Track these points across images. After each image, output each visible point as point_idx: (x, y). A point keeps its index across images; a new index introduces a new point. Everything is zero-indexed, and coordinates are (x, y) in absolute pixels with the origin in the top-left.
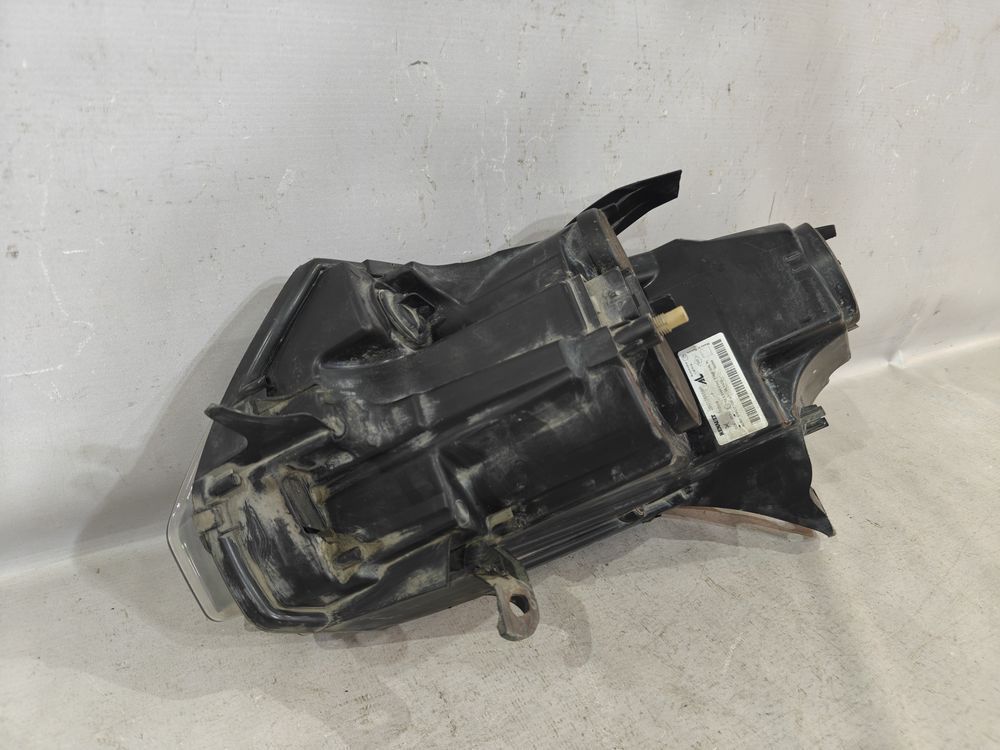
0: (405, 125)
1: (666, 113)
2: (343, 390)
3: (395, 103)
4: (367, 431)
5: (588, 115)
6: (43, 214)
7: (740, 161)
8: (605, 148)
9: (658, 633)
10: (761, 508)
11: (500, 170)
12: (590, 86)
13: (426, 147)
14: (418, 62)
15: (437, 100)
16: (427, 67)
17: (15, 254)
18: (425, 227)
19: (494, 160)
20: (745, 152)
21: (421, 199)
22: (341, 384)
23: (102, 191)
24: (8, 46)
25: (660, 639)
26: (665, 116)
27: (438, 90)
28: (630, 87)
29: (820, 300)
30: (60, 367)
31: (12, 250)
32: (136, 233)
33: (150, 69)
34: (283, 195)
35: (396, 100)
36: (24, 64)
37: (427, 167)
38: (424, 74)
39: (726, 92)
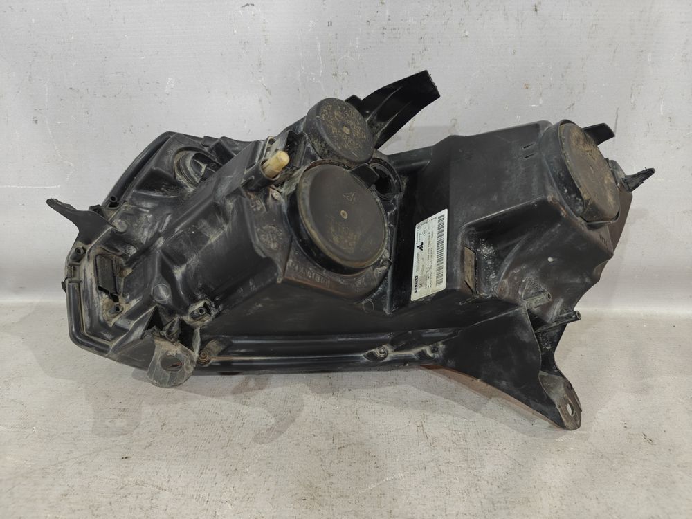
0: (242, 48)
1: (467, 33)
2: (142, 208)
3: (234, 34)
4: (142, 234)
5: (389, 38)
6: (47, 100)
7: (563, 76)
8: (409, 64)
9: (338, 446)
10: (497, 382)
11: (319, 82)
12: (387, 14)
13: (260, 64)
14: (248, 5)
15: (263, 31)
16: (254, 8)
17: (36, 122)
18: (264, 120)
19: (312, 73)
20: (567, 68)
21: (260, 101)
22: (143, 204)
23: (71, 88)
24: (26, 11)
25: (336, 451)
26: (467, 36)
27: (264, 23)
28: (427, 13)
29: (533, 184)
30: (59, 186)
31: (35, 119)
32: (90, 113)
33: (88, 19)
34: (168, 94)
35: (235, 31)
36: (33, 20)
37: (263, 79)
38: (253, 13)
39: (534, 12)
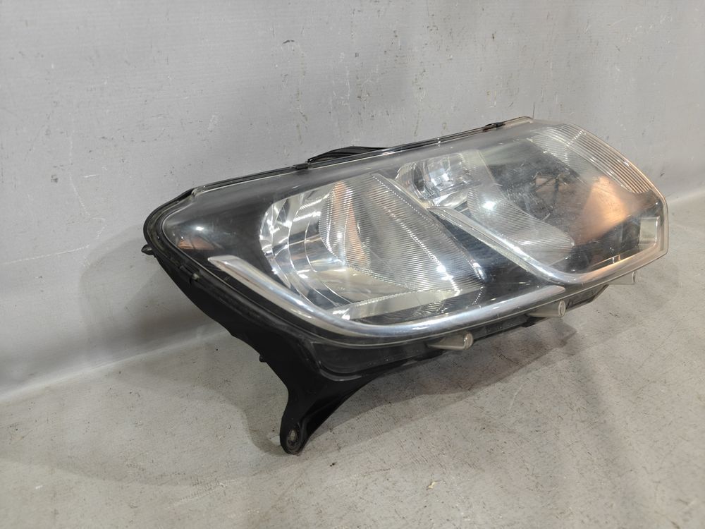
0: (283, 81)
3: (276, 68)
5: (400, 63)
6: (71, 155)
7: (507, 84)
8: (413, 83)
9: (468, 388)
11: (347, 104)
12: (399, 44)
13: (298, 94)
14: (288, 41)
15: (302, 64)
16: (294, 44)
17: (56, 180)
21: (298, 126)
23: (103, 138)
24: (42, 56)
25: (469, 392)
26: (451, 59)
27: (303, 57)
28: (426, 42)
30: (87, 247)
31: (54, 178)
32: (125, 161)
33: (126, 62)
34: (211, 131)
35: (277, 66)
36: (53, 66)
37: (300, 106)
38: (293, 48)
39: (491, 39)
